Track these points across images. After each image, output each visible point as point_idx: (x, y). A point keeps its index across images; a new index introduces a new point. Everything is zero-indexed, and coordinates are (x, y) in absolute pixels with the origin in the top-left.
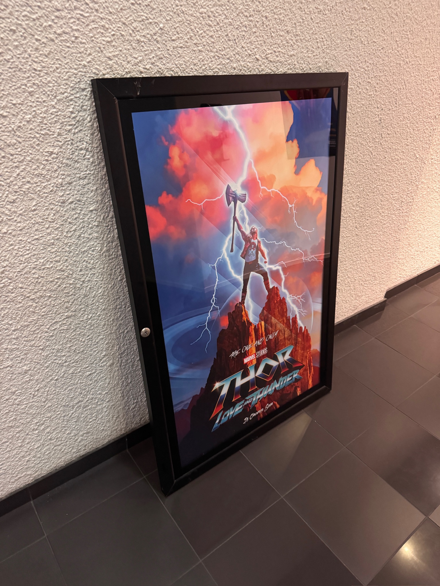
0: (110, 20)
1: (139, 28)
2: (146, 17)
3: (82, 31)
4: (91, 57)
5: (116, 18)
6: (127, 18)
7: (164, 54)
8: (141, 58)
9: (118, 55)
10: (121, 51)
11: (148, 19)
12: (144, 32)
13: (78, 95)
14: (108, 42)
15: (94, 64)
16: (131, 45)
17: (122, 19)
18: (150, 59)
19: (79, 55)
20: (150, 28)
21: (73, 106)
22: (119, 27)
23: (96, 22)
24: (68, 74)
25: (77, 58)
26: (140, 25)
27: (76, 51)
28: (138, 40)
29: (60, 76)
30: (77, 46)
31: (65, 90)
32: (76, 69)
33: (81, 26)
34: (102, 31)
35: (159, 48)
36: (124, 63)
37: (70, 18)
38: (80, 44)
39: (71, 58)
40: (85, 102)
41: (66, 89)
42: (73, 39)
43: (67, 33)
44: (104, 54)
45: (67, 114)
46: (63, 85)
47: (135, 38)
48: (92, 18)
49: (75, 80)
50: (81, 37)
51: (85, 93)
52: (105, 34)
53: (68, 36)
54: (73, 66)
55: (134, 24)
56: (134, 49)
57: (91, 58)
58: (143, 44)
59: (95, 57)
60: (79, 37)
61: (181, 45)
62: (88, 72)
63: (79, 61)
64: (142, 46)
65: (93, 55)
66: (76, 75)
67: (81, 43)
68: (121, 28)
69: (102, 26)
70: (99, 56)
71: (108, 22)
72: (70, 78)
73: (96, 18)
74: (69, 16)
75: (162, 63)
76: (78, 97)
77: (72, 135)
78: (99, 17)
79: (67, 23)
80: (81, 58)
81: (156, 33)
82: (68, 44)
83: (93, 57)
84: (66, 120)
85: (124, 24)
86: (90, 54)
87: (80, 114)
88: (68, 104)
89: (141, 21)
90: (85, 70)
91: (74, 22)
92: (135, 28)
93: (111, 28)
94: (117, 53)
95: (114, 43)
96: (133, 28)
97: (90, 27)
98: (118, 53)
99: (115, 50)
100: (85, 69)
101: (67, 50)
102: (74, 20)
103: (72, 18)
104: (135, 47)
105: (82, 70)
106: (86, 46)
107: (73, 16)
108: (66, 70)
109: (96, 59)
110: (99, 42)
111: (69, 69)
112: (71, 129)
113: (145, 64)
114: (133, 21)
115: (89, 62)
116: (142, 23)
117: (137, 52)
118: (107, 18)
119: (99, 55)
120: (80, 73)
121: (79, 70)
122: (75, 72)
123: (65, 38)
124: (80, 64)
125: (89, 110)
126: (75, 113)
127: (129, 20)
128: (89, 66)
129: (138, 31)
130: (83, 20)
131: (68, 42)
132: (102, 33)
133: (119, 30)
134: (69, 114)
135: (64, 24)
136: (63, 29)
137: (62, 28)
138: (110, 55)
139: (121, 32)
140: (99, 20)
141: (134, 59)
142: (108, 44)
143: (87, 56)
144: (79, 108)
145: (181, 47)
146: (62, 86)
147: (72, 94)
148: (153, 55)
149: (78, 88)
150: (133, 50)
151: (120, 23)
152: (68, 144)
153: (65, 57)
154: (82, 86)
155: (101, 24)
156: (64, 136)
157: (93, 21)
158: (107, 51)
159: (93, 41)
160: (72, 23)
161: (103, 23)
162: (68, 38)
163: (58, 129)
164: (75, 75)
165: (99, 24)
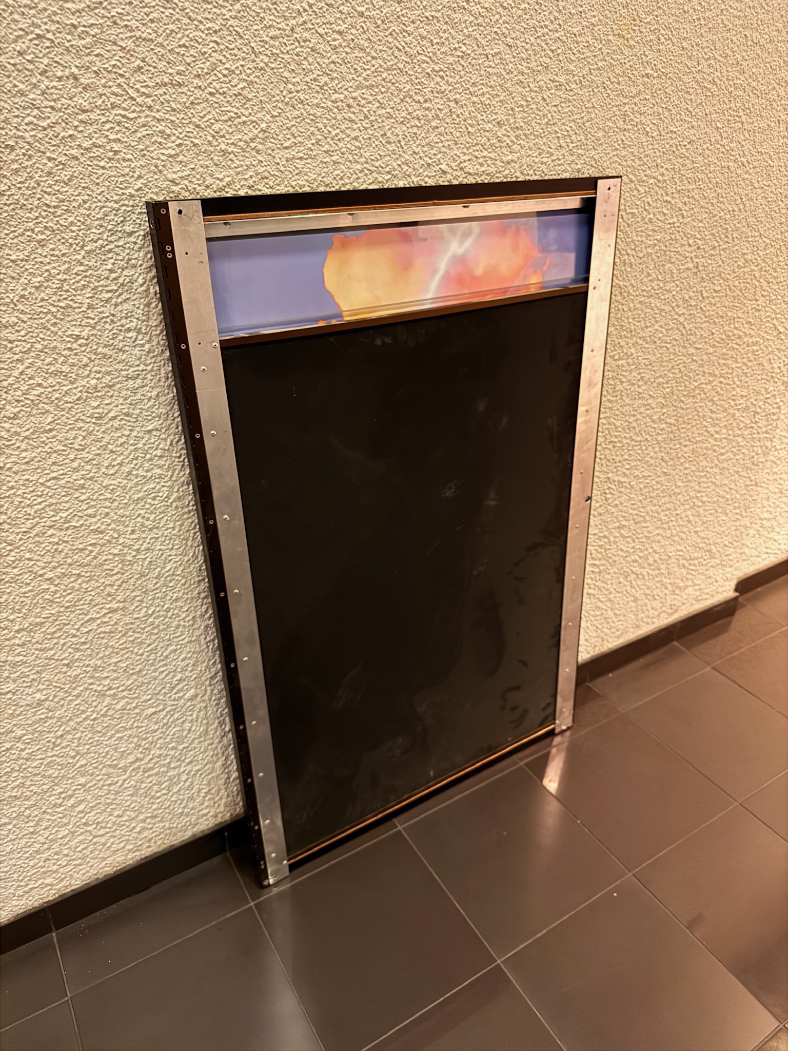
0: (172, 121)
2: (236, 114)
4: (142, 181)
5: (183, 118)
6: (202, 117)
9: (189, 175)
10: (193, 169)
11: (239, 117)
16: (212, 159)
19: (121, 179)
22: (188, 132)
23: (150, 126)
24: (103, 210)
25: (118, 185)
29: (90, 214)
30: (117, 165)
32: (116, 202)
38: (122, 162)
39: (109, 184)
41: (100, 234)
42: (111, 154)
45: (103, 273)
46: (96, 227)
49: (116, 219)
50: (124, 151)
51: (132, 239)
52: (166, 144)
55: (215, 125)
56: (216, 165)
58: (231, 156)
60: (121, 151)
61: (301, 155)
63: (121, 189)
64: (231, 160)
65: (145, 178)
66: (117, 211)
70: (156, 180)
71: (169, 125)
72: (107, 216)
73: (149, 119)
74: (104, 119)
78: (154, 117)
85: (198, 126)
86: (140, 177)
87: (125, 273)
88: (103, 257)
89: (227, 121)
91: (112, 128)
95: (181, 158)
98: (188, 172)
99: (183, 168)
101: (100, 172)
102: (112, 125)
108: (99, 204)
109: (150, 184)
111: (106, 202)
112: (111, 298)
114: (212, 121)
115: (138, 190)
116: (230, 123)
118: (167, 119)
120: (124, 208)
122: (115, 206)
124: (123, 194)
125: (141, 265)
126: (116, 272)
127: (205, 119)
128: (138, 196)
130: (126, 125)
134: (106, 273)
140: (154, 123)
144: (123, 263)
145: (301, 158)
147: (111, 242)
148: (251, 173)
151: (190, 126)
152: (106, 322)
154: (128, 229)
155: (157, 130)
156: (99, 310)
159: (145, 155)
160: (108, 131)
161: (161, 128)
163: (87, 298)
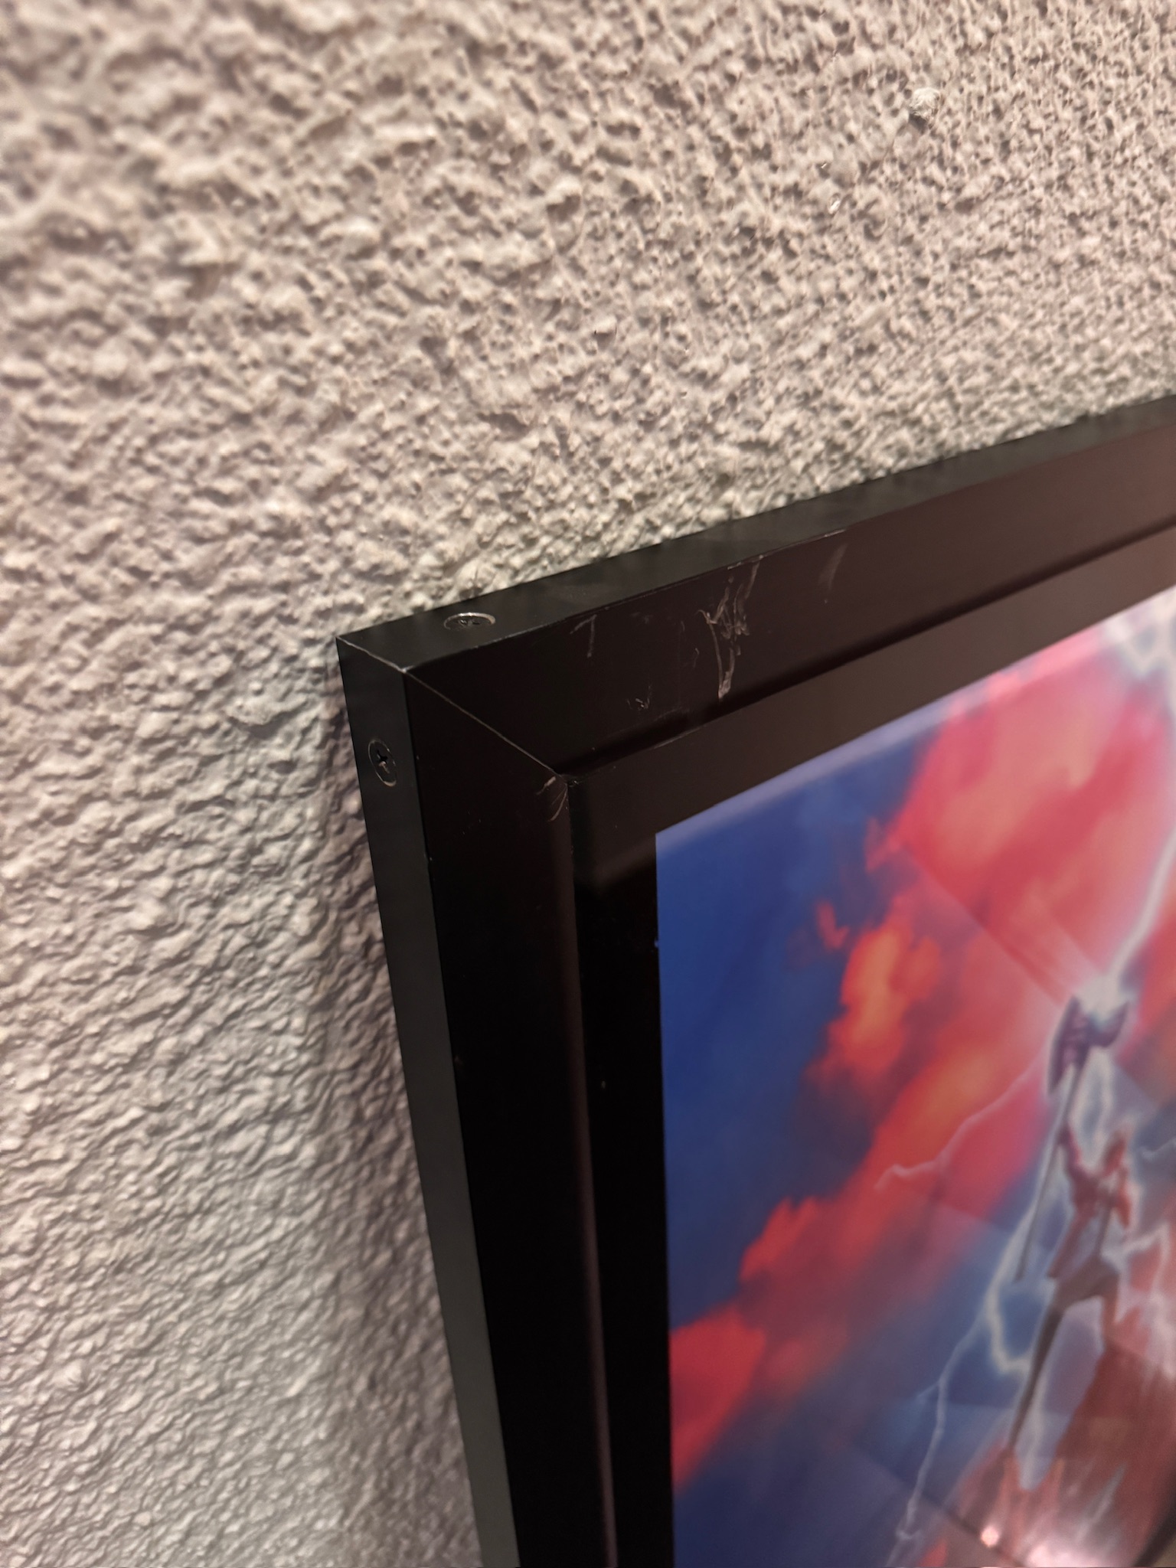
1: (773, 125)
3: (271, 202)
7: (892, 313)
8: (743, 371)
12: (802, 160)
13: (214, 787)
14: (514, 277)
15: (369, 498)
17: (656, 53)
18: (801, 365)
20: (844, 119)
21: (163, 883)
26: (786, 102)
27: (194, 409)
28: (748, 232)
31: (88, 785)
33: (261, 142)
34: (470, 179)
35: (872, 276)
36: (613, 435)
37: (125, 61)
40: (277, 816)
43: (93, 242)
44: (467, 386)
47: (729, 217)
48: (386, 44)
53: (102, 270)
54: (167, 556)
57: (349, 452)
59: (386, 436)
62: (315, 577)
67: (254, 321)
68: (635, 131)
69: (476, 130)
75: (866, 384)
76: (218, 800)
77: (161, 1072)
79: (99, 125)
80: (252, 472)
81: (876, 164)
82: (110, 360)
83: (362, 440)
84: (100, 999)
90: (283, 566)
92: (742, 132)
93: (546, 145)
94: (568, 365)
96: (726, 133)
97: (355, 151)
100: (283, 561)
103: (157, 53)
104: (716, 297)
105: (251, 571)
106: (302, 350)
107: (173, 34)
110: (433, 290)
113: (759, 413)
117: (720, 330)
119: (424, 404)
121: (226, 577)
123: (78, 293)
129: (763, 153)
131: (113, 330)
132: (467, 202)
133: (616, 159)
135: (61, 138)
136: (50, 197)
137: (27, 193)
138: (517, 389)
139: (632, 174)
141: (696, 392)
142: (508, 297)
143: (311, 439)
146: (49, 766)
149: (213, 729)
150: (696, 316)
153: (77, 496)
157: (391, 86)
158: (498, 359)
162: (110, 290)
164: (180, 637)
165: (448, 107)
